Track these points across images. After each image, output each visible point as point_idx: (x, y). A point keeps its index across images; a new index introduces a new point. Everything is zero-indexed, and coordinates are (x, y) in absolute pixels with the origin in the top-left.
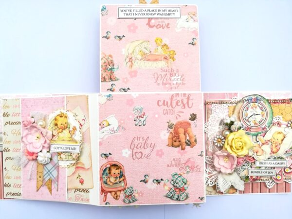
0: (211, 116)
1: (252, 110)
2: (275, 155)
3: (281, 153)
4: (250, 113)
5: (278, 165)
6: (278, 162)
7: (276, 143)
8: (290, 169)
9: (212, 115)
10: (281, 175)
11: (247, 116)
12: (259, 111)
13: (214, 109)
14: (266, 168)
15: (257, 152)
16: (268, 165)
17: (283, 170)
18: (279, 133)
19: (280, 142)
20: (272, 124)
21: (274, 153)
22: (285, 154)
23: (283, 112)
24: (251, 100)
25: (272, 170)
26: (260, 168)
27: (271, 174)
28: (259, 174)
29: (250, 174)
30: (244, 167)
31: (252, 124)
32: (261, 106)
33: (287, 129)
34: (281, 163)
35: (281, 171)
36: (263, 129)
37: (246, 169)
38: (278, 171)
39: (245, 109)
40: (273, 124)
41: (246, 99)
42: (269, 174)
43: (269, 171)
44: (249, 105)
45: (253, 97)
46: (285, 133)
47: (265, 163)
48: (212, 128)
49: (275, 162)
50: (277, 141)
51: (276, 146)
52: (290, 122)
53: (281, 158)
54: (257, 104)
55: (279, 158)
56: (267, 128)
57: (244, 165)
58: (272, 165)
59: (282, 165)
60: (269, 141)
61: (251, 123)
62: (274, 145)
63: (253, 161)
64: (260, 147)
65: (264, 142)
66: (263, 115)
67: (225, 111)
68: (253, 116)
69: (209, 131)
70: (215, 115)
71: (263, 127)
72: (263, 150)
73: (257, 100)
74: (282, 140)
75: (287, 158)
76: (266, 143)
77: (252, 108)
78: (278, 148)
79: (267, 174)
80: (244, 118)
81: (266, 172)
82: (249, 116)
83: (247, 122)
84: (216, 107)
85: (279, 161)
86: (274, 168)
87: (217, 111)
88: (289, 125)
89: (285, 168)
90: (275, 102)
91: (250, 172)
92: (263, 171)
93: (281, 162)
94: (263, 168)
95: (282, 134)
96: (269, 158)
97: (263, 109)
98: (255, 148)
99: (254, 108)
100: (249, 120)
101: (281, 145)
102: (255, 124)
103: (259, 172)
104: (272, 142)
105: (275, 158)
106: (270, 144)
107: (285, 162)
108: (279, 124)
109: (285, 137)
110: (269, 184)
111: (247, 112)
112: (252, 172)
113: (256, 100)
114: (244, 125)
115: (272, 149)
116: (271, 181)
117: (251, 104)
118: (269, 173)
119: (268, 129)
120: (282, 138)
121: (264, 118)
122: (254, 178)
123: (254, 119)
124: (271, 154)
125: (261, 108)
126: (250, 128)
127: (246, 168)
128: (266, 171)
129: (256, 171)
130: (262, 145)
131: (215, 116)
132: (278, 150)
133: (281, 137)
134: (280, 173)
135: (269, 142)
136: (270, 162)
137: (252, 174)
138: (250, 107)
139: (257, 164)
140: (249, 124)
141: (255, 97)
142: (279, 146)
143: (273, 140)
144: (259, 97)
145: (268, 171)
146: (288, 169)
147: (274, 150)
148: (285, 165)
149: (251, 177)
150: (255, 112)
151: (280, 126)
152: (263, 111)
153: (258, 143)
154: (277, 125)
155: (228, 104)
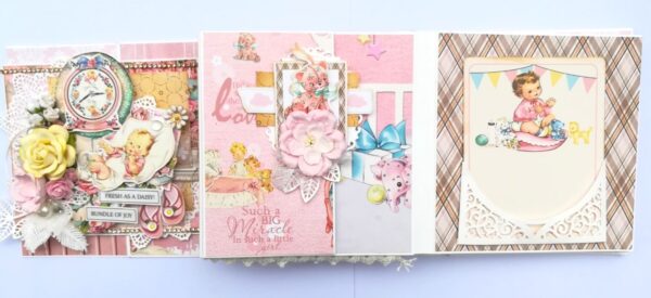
1: (87, 84)
4: (82, 90)
7: (136, 154)
8: (175, 209)
9: (16, 96)
11: (76, 96)
12: (101, 86)
18: (143, 133)
19: (144, 153)
21: (131, 174)
23: (163, 88)
24: (85, 63)
26: (109, 205)
27: (129, 219)
28: (106, 218)
29: (90, 218)
31: (88, 114)
32: (105, 76)
35: (157, 214)
36: (110, 124)
41: (76, 61)
45: (90, 58)
46: (154, 134)
47: (118, 196)
51: (136, 161)
54: (97, 72)
58: (131, 201)
62: (132, 159)
64: (104, 162)
66: (109, 95)
67: (42, 88)
71: (110, 119)
72: (109, 168)
73: (98, 63)
74: (149, 148)
77: (87, 80)
78: (140, 165)
80: (71, 100)
81: (120, 215)
85: (145, 192)
90: (146, 68)
91: (89, 214)
92: (114, 211)
97: (110, 82)
98: (93, 164)
99: (92, 81)
100: (82, 105)
101: (147, 158)
102: (94, 113)
103: (107, 214)
106: (124, 155)
109: (153, 141)
110: (137, 240)
111: (78, 88)
112: (93, 214)
113: (96, 64)
114: (70, 115)
115: (127, 166)
117: (85, 72)
118: (125, 215)
121: (112, 102)
122: (98, 224)
124: (125, 176)
125: (105, 80)
129: (101, 211)
130: (108, 158)
132: (140, 170)
135: (120, 152)
136: (127, 193)
138: (83, 79)
139: (103, 198)
140: (81, 114)
141: (93, 57)
142: (141, 161)
143: (130, 147)
144: (102, 58)
147: (133, 168)
149: (94, 223)
150: (92, 89)
151: (145, 119)
152: (109, 86)
155: (47, 74)
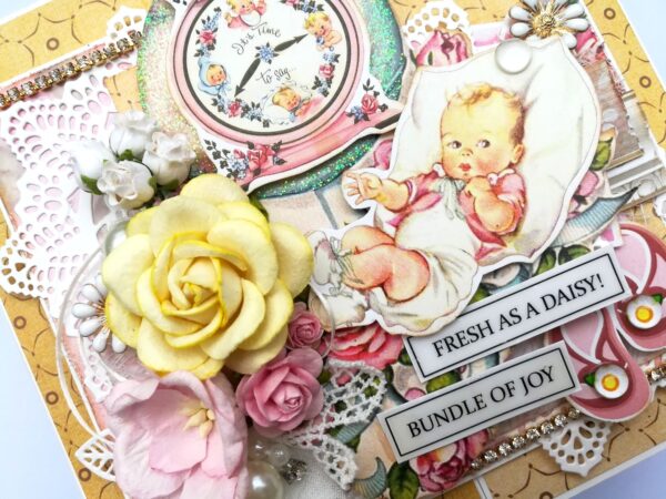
0: (21, 184)
2: (513, 253)
3: (546, 220)
5: (566, 307)
6: (552, 287)
10: (620, 363)
13: (21, 134)
14: (496, 358)
15: (382, 285)
16: (501, 337)
17: (616, 324)
20: (410, 65)
22: (576, 214)
25: (548, 357)
30: (342, 418)
33: (515, 55)
34: (579, 288)
37: (363, 426)
38: (587, 345)
39: (193, 48)
40: (417, 61)
42: (535, 394)
43: (525, 370)
44: (210, 11)
48: (58, 251)
49: (534, 296)
50: (480, 152)
52: (519, 12)
53: (567, 254)
55: (548, 256)
56: (382, 99)
57: (339, 407)
59: (590, 297)
60: (433, 175)
61: (269, 112)
63: (391, 352)
65: (401, 196)
68: (263, 66)
69: (45, 282)
70: (41, 167)
75: (606, 234)
76: (420, 194)
79: (519, 397)
82: (236, 80)
83: (238, 122)
84: (29, 117)
86: (556, 334)
87: (46, 143)
88: (520, 28)
89: (622, 307)
93: (572, 278)
94: (480, 370)
95: (496, 97)
96: (485, 289)
104: (459, 173)
105: (525, 271)
107: (602, 267)
108: (453, 46)
116: (574, 428)
119: (394, 106)
120: (511, 119)
123: (276, 84)
126: (277, 148)
127: (362, 416)
128: (501, 380)
131: (49, 173)
133: (495, 118)
134: (608, 354)
137: (425, 438)
145: (514, 375)
146: (648, 303)
148: (609, 288)
153: (368, 219)
154: (438, 54)
